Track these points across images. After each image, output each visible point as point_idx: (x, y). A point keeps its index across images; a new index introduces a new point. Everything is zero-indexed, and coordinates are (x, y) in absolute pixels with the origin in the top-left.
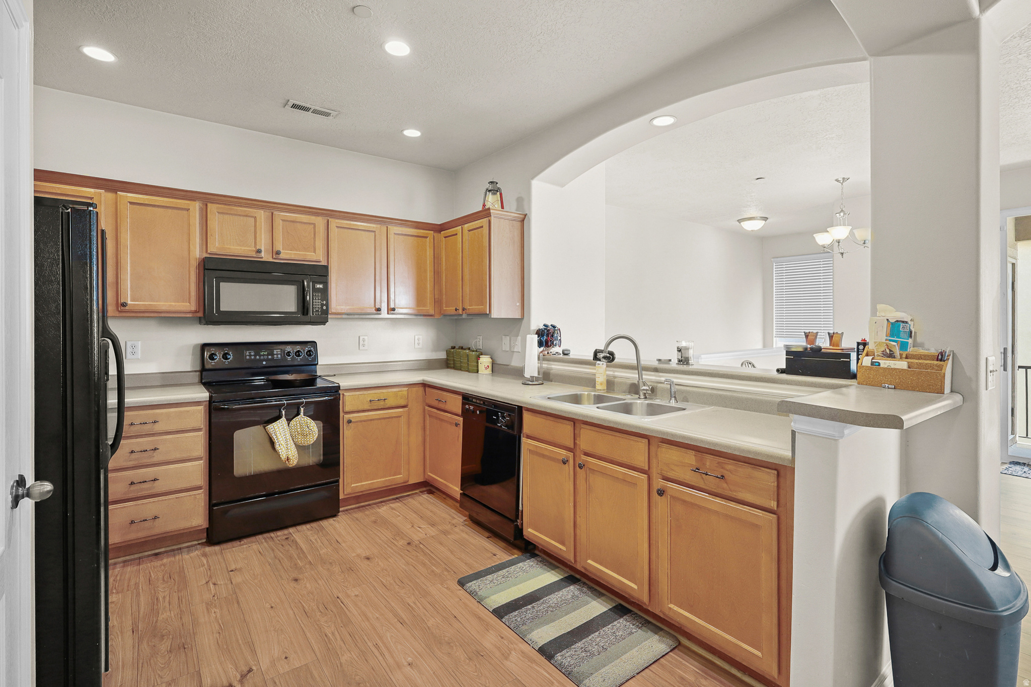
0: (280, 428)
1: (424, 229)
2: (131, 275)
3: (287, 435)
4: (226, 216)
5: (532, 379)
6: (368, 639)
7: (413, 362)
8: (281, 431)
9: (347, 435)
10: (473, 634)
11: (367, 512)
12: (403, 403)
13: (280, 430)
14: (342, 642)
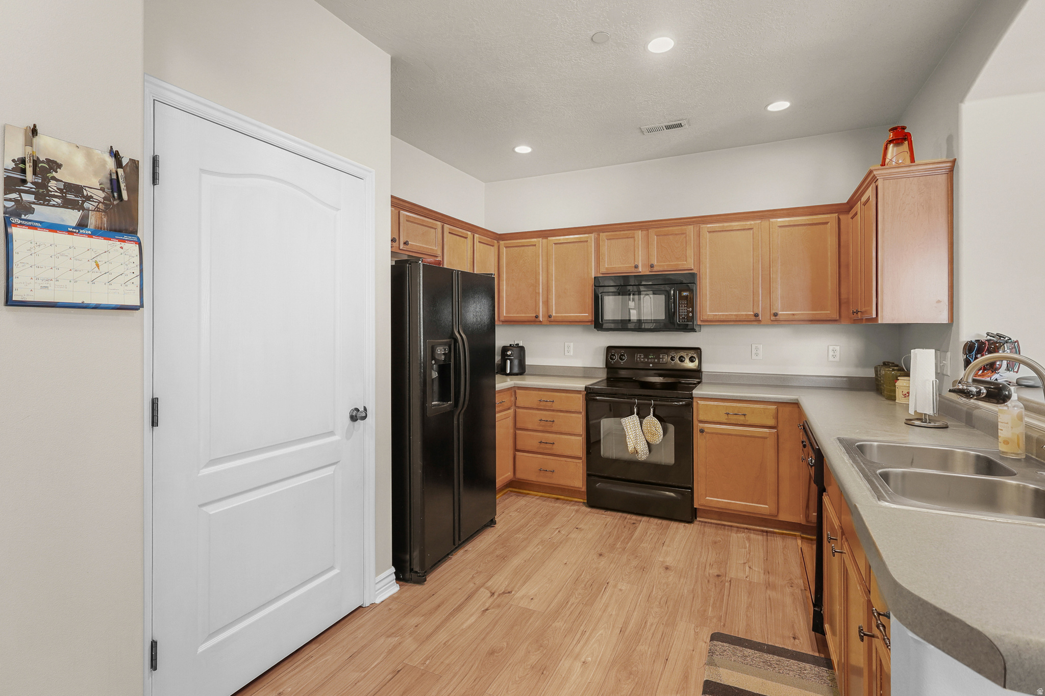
0: (631, 423)
1: (827, 213)
2: (555, 295)
3: (637, 431)
4: (612, 241)
5: (922, 418)
6: (586, 624)
7: (832, 379)
8: (631, 426)
9: (700, 445)
10: (660, 684)
11: (720, 532)
12: (771, 422)
13: (630, 423)
14: (569, 613)
